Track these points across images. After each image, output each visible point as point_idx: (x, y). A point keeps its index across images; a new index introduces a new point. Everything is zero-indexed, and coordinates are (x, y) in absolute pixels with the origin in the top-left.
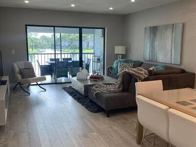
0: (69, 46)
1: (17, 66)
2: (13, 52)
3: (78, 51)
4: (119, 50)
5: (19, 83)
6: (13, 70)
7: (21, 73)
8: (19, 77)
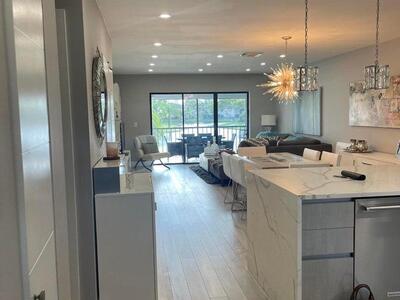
0: (237, 116)
1: (140, 140)
2: (136, 124)
3: (212, 124)
4: (267, 120)
5: (141, 160)
6: (135, 145)
7: (143, 148)
8: (141, 152)
